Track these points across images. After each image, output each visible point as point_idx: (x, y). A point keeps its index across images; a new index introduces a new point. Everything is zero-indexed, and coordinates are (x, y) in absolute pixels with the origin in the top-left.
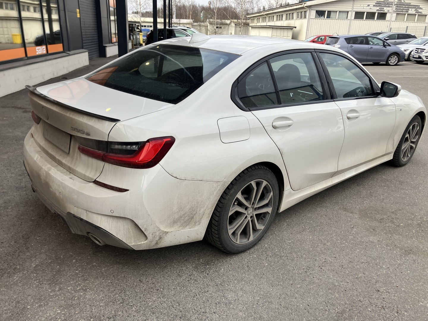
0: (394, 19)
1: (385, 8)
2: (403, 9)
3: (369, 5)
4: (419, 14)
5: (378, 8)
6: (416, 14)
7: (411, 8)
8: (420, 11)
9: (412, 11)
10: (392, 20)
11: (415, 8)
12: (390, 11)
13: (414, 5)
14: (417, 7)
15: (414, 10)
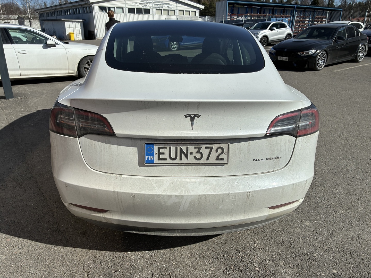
0: (154, 13)
1: (148, 5)
2: (159, 6)
3: (136, 3)
4: (171, 9)
5: (143, 5)
6: (168, 9)
7: (164, 5)
8: (170, 7)
10: (154, 14)
12: (151, 7)
13: (166, 3)
14: (168, 4)
15: (166, 6)
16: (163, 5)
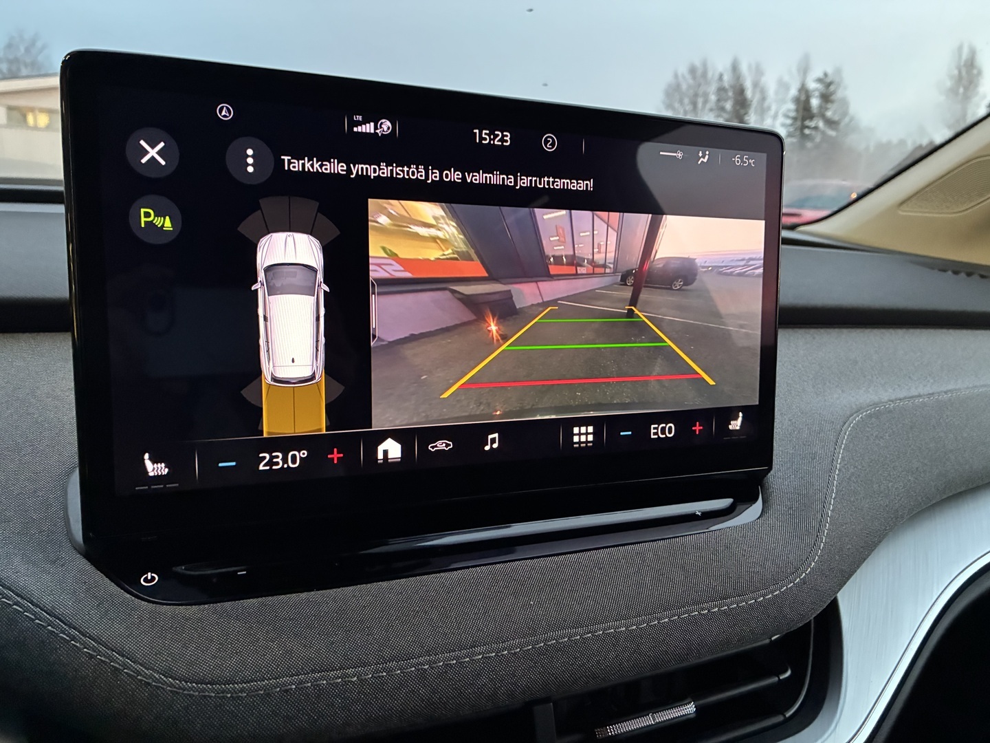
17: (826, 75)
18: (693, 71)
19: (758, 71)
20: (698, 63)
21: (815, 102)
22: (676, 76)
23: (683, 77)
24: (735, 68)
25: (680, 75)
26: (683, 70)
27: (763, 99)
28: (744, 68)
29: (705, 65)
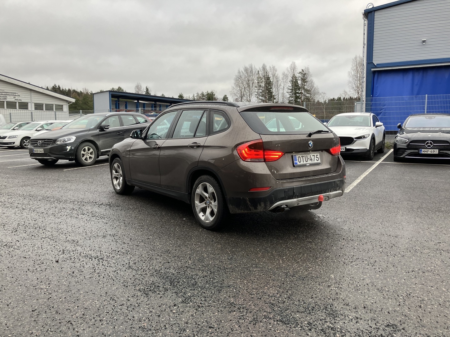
4: (20, 102)
6: (16, 101)
7: (9, 95)
9: (10, 99)
11: (14, 95)
13: (11, 93)
14: (15, 94)
15: (12, 97)
16: (7, 95)
17: (303, 70)
18: (246, 70)
19: (274, 69)
20: (248, 67)
21: (299, 82)
22: (239, 72)
23: (242, 72)
24: (264, 68)
25: (241, 71)
26: (242, 69)
27: (278, 81)
28: (268, 68)
29: (251, 67)
